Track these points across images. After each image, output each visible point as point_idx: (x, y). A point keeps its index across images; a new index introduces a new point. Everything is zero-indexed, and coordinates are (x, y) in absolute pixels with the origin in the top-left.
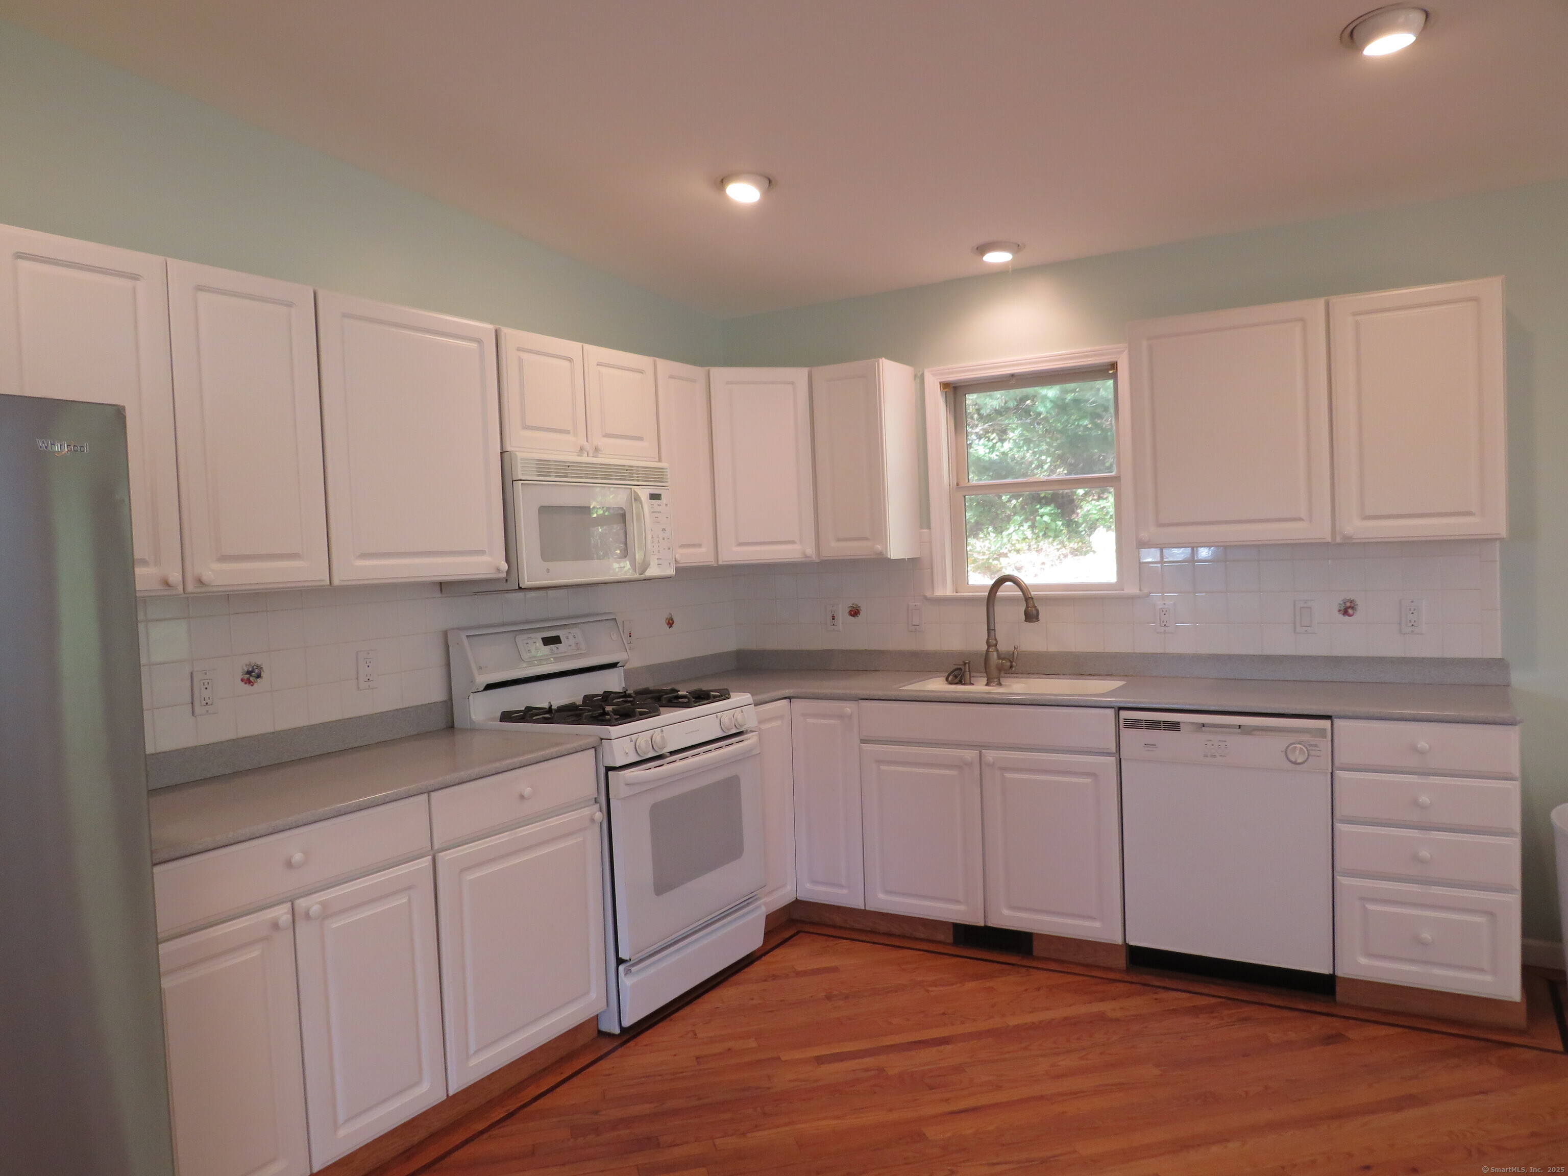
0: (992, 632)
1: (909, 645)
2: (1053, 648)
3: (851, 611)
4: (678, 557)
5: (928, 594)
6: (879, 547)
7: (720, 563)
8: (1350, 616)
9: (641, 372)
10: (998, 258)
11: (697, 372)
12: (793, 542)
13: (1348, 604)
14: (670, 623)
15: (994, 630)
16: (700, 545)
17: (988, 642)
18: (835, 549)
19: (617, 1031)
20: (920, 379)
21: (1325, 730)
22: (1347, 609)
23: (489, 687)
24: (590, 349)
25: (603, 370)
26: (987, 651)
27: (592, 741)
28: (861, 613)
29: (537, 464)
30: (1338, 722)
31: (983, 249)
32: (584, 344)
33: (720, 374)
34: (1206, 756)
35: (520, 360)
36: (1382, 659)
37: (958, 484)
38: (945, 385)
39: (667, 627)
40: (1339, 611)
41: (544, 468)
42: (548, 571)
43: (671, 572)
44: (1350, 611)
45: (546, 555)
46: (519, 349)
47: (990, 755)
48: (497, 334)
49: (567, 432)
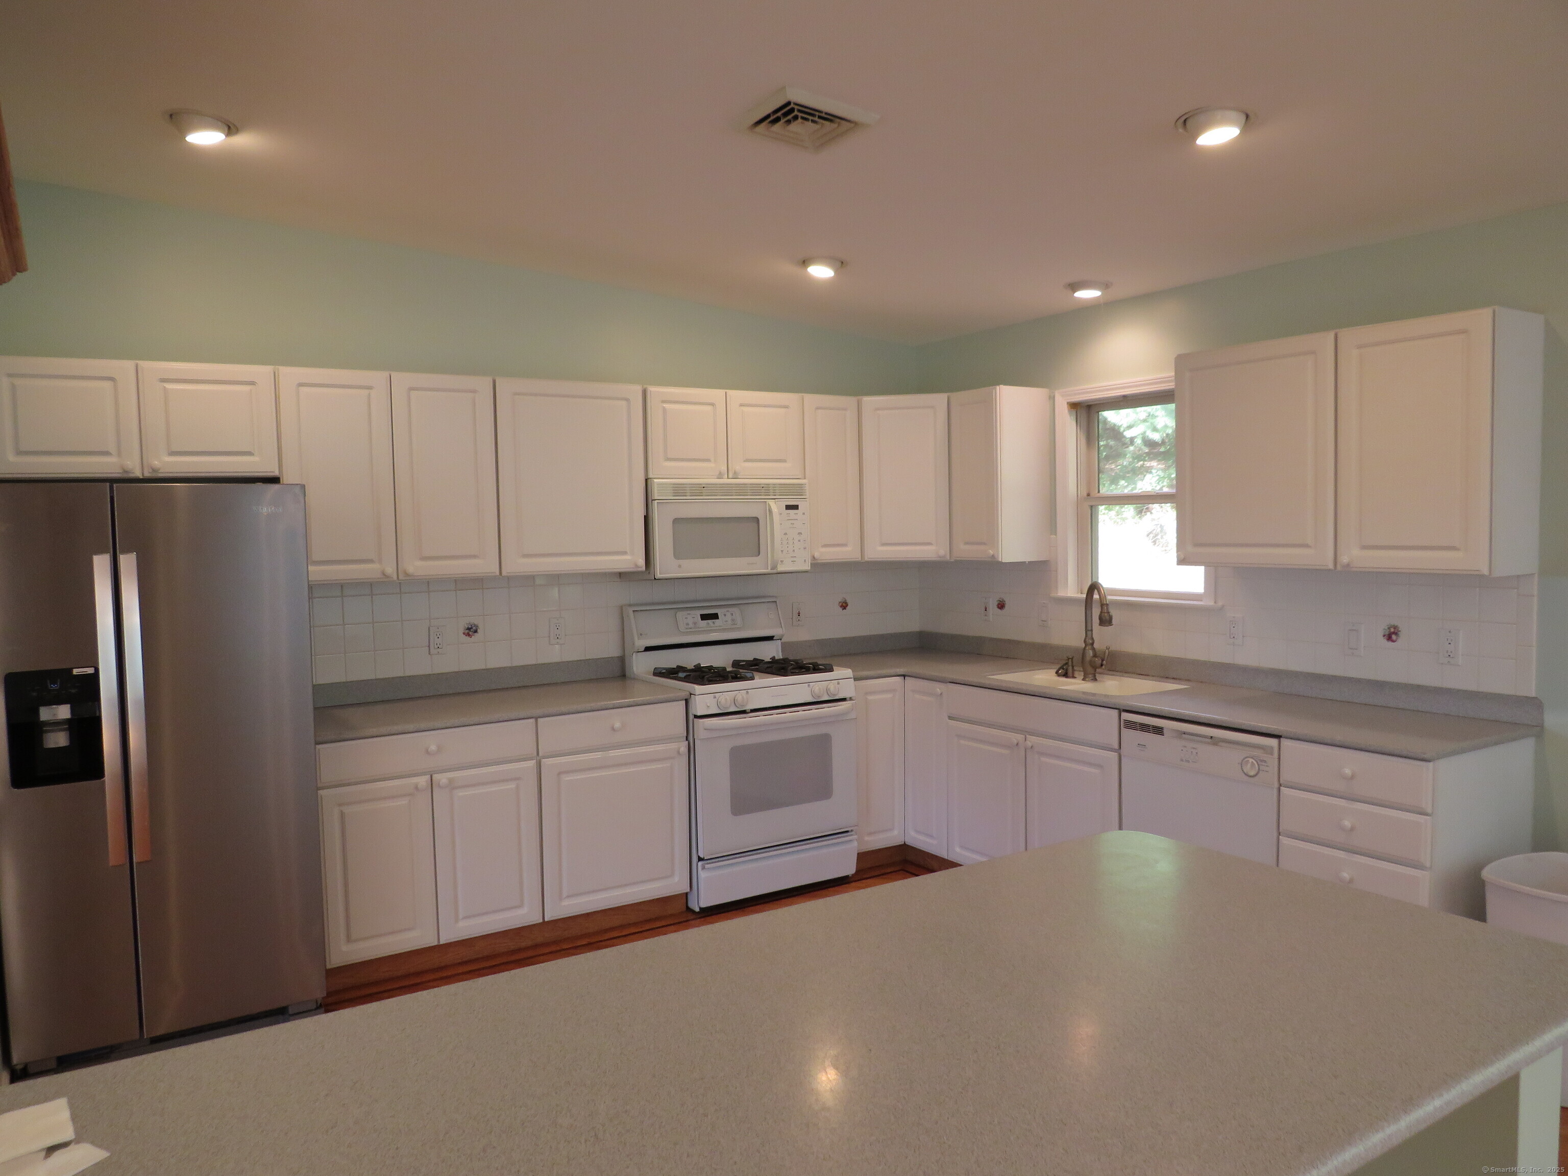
0: (1089, 633)
1: (1039, 638)
2: (1145, 651)
3: (999, 604)
4: (817, 555)
5: (1053, 595)
6: (991, 552)
7: (866, 559)
8: (1393, 641)
9: (786, 407)
10: (1087, 294)
11: (849, 401)
12: (929, 544)
13: (1392, 630)
14: (844, 606)
15: (1092, 630)
16: (845, 545)
17: (1085, 641)
18: (965, 551)
19: (697, 910)
20: (1052, 398)
21: (1272, 748)
22: (1391, 635)
23: (648, 649)
24: (733, 393)
25: (745, 409)
26: (1085, 648)
27: (684, 694)
28: (1006, 606)
29: (674, 487)
30: (1285, 742)
31: (1075, 286)
32: (727, 391)
33: (869, 401)
34: (1182, 760)
35: (664, 410)
36: (1419, 688)
37: (1088, 495)
38: (1074, 406)
39: (841, 609)
40: (1384, 636)
41: (679, 490)
42: (680, 566)
43: (807, 567)
44: (1394, 637)
45: (677, 555)
46: (664, 402)
47: (1032, 740)
48: (645, 393)
49: (708, 460)
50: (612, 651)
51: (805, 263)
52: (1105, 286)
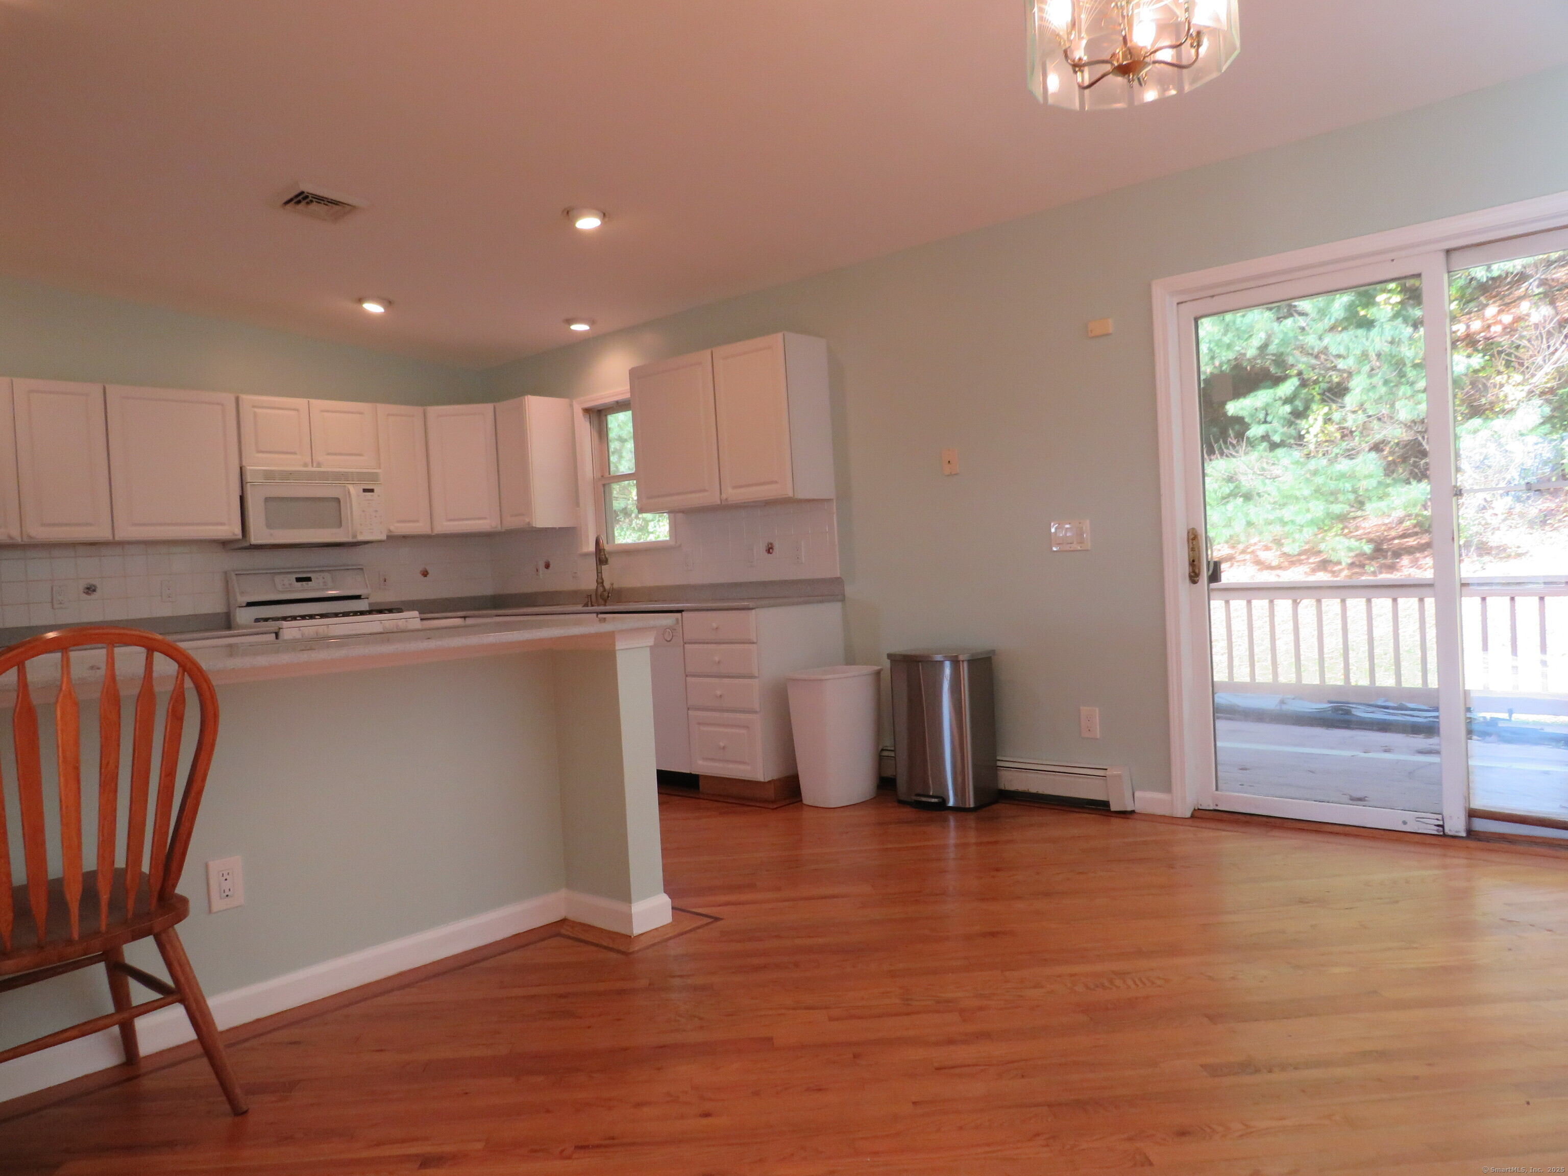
0: (599, 575)
2: (638, 585)
3: (545, 565)
4: (392, 528)
5: (577, 551)
6: (527, 520)
7: (435, 532)
8: (770, 553)
9: (361, 413)
10: (579, 328)
11: (417, 410)
12: (485, 518)
13: (770, 546)
14: (425, 574)
15: (601, 573)
16: (418, 521)
17: (597, 581)
18: (512, 522)
20: (571, 406)
22: (770, 549)
23: (250, 604)
24: (314, 402)
25: (325, 414)
27: (274, 629)
28: (551, 566)
29: (264, 473)
30: (685, 614)
31: (570, 321)
32: (310, 400)
33: (434, 411)
35: (255, 414)
36: (785, 582)
37: (602, 476)
38: (587, 411)
39: (422, 577)
40: (764, 550)
41: (269, 475)
42: (271, 535)
43: (384, 537)
45: (269, 525)
46: (254, 407)
48: (237, 400)
49: (295, 453)
50: (220, 608)
51: (361, 300)
52: (591, 322)
